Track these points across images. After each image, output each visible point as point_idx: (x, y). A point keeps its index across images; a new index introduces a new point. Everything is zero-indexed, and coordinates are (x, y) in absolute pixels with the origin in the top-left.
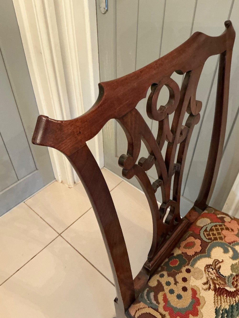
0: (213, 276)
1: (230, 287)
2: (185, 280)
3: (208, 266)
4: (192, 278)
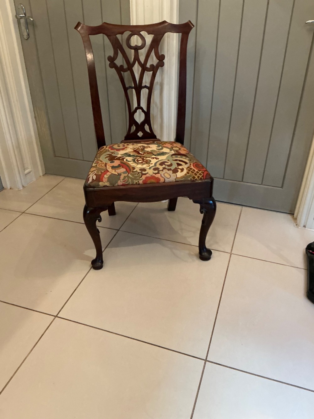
3: (142, 146)
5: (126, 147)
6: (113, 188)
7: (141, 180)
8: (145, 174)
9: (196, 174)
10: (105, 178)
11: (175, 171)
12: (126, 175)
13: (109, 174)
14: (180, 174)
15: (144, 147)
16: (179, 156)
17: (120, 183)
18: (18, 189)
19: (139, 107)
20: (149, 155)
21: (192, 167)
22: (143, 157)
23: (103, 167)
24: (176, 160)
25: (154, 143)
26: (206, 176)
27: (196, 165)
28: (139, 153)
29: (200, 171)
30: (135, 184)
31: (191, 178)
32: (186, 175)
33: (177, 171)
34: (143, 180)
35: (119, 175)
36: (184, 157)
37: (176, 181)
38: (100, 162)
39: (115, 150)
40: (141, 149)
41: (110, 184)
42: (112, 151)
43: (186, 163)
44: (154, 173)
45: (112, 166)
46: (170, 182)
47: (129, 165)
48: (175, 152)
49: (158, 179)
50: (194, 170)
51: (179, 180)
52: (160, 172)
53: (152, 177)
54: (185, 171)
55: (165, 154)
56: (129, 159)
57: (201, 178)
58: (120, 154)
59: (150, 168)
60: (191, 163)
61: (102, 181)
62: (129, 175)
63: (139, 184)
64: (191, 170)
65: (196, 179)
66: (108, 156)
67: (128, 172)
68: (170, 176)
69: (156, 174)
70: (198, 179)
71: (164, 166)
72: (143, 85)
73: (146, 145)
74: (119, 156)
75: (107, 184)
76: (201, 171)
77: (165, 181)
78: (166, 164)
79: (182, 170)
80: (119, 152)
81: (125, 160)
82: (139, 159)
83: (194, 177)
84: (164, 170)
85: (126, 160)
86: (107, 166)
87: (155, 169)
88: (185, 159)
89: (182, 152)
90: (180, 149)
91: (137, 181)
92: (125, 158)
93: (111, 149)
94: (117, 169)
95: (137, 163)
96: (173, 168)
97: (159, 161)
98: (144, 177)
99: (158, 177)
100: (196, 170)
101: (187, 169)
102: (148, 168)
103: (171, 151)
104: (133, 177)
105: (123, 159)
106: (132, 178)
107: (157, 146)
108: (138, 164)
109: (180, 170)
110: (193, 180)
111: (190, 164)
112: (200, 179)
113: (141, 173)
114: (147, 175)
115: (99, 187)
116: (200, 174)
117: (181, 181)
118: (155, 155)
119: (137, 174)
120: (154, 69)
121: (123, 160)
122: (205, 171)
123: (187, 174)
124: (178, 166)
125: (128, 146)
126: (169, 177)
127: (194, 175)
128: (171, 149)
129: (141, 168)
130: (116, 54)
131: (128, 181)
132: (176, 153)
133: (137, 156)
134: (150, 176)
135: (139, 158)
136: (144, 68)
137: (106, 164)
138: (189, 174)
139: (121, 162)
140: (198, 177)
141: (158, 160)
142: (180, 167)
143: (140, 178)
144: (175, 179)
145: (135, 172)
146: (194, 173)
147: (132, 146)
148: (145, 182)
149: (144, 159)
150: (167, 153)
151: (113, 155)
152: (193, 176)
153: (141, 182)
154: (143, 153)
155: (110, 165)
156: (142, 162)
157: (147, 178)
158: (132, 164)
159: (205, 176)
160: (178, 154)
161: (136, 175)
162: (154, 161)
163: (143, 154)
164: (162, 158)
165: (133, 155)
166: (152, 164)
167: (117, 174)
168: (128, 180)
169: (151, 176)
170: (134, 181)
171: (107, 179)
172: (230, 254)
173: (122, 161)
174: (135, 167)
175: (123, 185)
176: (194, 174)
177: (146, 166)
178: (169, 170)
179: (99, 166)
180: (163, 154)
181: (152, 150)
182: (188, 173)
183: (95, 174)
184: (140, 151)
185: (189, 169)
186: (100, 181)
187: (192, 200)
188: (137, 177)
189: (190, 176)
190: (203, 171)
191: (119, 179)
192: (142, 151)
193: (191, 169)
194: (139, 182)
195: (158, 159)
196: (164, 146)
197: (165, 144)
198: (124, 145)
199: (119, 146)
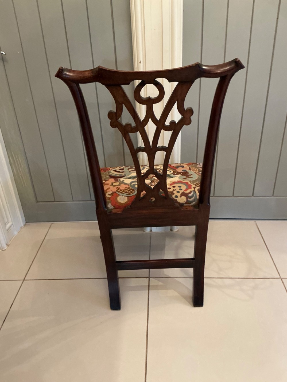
5: (171, 185)
16: (117, 175)
23: (192, 168)
38: (196, 172)
39: (183, 182)
40: (154, 182)
42: (186, 181)
43: (115, 170)
45: (184, 168)
48: (120, 179)
58: (178, 178)
60: (110, 170)
66: (189, 176)
74: (178, 176)
81: (172, 172)
85: (171, 172)
88: (113, 174)
89: (111, 180)
92: (172, 173)
94: (179, 166)
103: (123, 180)
105: (174, 172)
108: (160, 168)
121: (173, 172)
128: (122, 183)
137: (190, 170)
139: (176, 170)
150: (128, 178)
151: (184, 177)
154: (154, 177)
155: (186, 169)
173: (174, 171)
180: (133, 177)
184: (156, 180)
192: (155, 179)
196: (128, 186)
197: (126, 188)
198: (174, 189)
199: (180, 187)
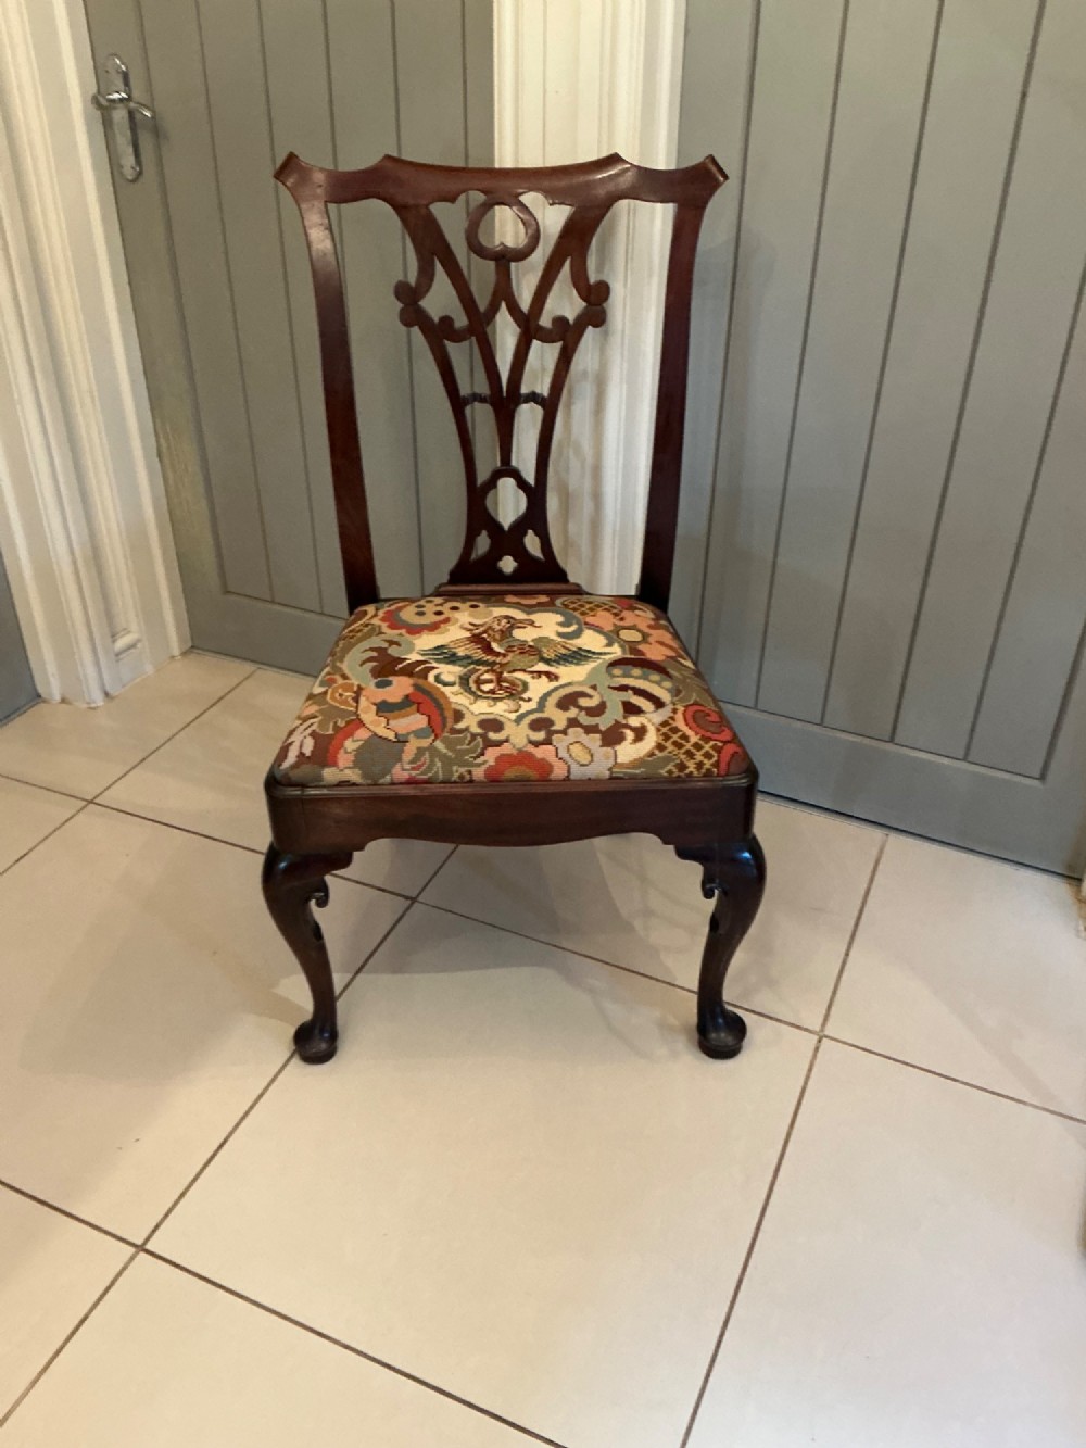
0: (498, 628)
1: (500, 646)
2: (455, 609)
3: (507, 617)
4: (466, 613)
5: (447, 620)
6: (375, 790)
7: (479, 765)
8: (498, 744)
9: (690, 755)
10: (346, 752)
11: (612, 737)
12: (425, 743)
13: (362, 734)
14: (629, 752)
15: (513, 624)
16: (637, 671)
17: (400, 772)
18: (88, 703)
19: (507, 469)
20: (524, 661)
21: (680, 723)
22: (502, 665)
23: (346, 702)
24: (624, 688)
25: (554, 605)
26: (728, 764)
27: (696, 718)
28: (488, 649)
29: (706, 740)
30: (455, 782)
31: (670, 767)
32: (651, 754)
33: (620, 739)
34: (486, 765)
35: (402, 741)
36: (655, 677)
37: (611, 778)
38: (340, 681)
39: (403, 631)
40: (501, 631)
41: (365, 775)
42: (391, 633)
43: (659, 704)
44: (531, 742)
45: (378, 700)
46: (589, 779)
47: (442, 701)
48: (624, 651)
49: (545, 767)
50: (685, 737)
51: (625, 773)
52: (555, 737)
53: (523, 757)
54: (651, 739)
55: (587, 658)
56: (449, 672)
57: (708, 770)
58: (418, 648)
59: (518, 720)
60: (678, 707)
61: (334, 764)
62: (439, 745)
63: (471, 781)
64: (675, 737)
65: (691, 773)
66: (375, 654)
67: (433, 731)
68: (592, 756)
69: (537, 744)
70: (696, 773)
71: (573, 713)
72: (524, 390)
73: (518, 615)
74: (414, 657)
75: (354, 775)
76: (712, 743)
77: (572, 777)
78: (583, 702)
79: (640, 733)
80: (416, 642)
81: (431, 677)
82: (486, 676)
83: (682, 767)
84: (571, 731)
85: (437, 678)
86: (362, 700)
87: (536, 725)
88: (658, 683)
89: (655, 653)
90: (645, 637)
91: (463, 770)
92: (434, 668)
93: (393, 626)
94: (395, 718)
95: (473, 693)
96: (604, 722)
97: (556, 689)
98: (491, 756)
99: (543, 760)
100: (694, 739)
101: (658, 730)
102: (513, 716)
103: (609, 645)
104: (450, 754)
105: (424, 674)
106: (445, 755)
107: (560, 618)
109: (630, 735)
110: (679, 776)
111: (675, 711)
112: (705, 775)
113: (484, 736)
114: (506, 749)
115: (322, 783)
116: (708, 755)
117: (633, 777)
118: (548, 662)
119: (467, 742)
120: (567, 335)
121: (426, 678)
122: (725, 742)
123: (657, 752)
124: (625, 717)
125: (456, 614)
126: (585, 758)
127: (683, 757)
128: (612, 637)
129: (483, 717)
130: (426, 275)
131: (429, 768)
132: (628, 656)
133: (479, 662)
134: (515, 752)
135: (487, 672)
136: (530, 330)
137: (360, 688)
138: (665, 753)
139: (416, 686)
140: (700, 765)
141: (555, 684)
142: (634, 721)
143: (475, 758)
144: (610, 769)
145: (460, 731)
146: (683, 751)
147: (470, 615)
148: (493, 778)
149: (505, 674)
150: (594, 653)
151: (393, 651)
152: (678, 761)
153: (479, 773)
154: (502, 651)
155: (373, 693)
156: (492, 692)
157: (500, 759)
158: (456, 697)
159: (723, 765)
160: (635, 660)
161: (465, 747)
162: (537, 688)
163: (504, 656)
164: (573, 674)
165: (468, 657)
166: (529, 700)
167: (391, 736)
168: (432, 763)
169: (520, 751)
170: (455, 768)
171: (352, 757)
172: (816, 1038)
173: (421, 682)
174: (464, 711)
175: (411, 782)
176: (684, 753)
177: (506, 707)
178: (590, 730)
179: (333, 698)
180: (579, 656)
181: (540, 639)
182: (660, 747)
183: (313, 735)
184: (495, 640)
185: (665, 730)
186: (325, 764)
187: (671, 847)
188: (468, 752)
189: (667, 760)
190: (720, 744)
191: (400, 760)
192: (499, 642)
193: (675, 730)
194: (470, 772)
195: (556, 678)
196: (590, 619)
197: (592, 613)
198: (439, 609)
199: (421, 614)
